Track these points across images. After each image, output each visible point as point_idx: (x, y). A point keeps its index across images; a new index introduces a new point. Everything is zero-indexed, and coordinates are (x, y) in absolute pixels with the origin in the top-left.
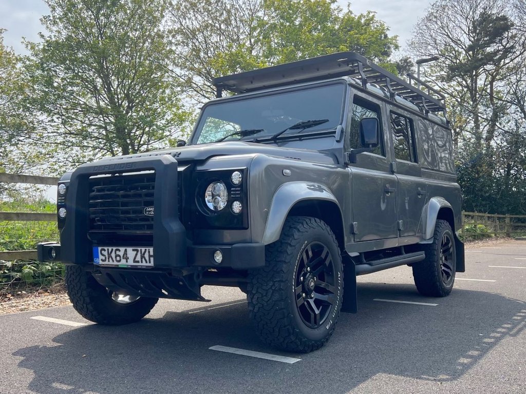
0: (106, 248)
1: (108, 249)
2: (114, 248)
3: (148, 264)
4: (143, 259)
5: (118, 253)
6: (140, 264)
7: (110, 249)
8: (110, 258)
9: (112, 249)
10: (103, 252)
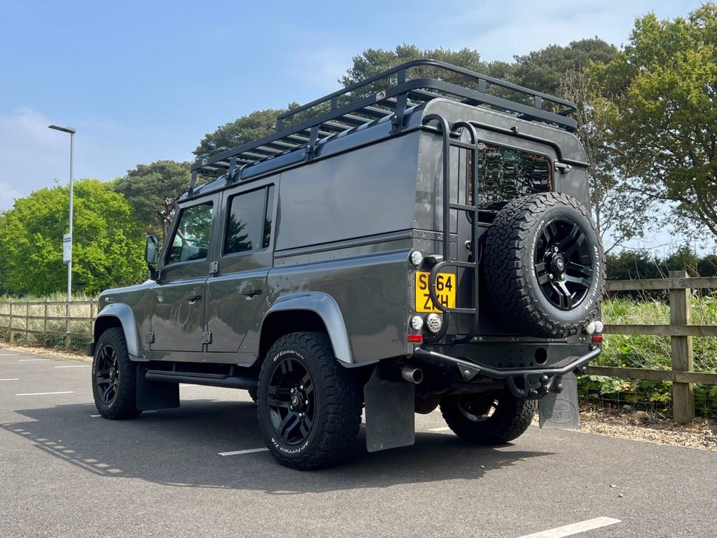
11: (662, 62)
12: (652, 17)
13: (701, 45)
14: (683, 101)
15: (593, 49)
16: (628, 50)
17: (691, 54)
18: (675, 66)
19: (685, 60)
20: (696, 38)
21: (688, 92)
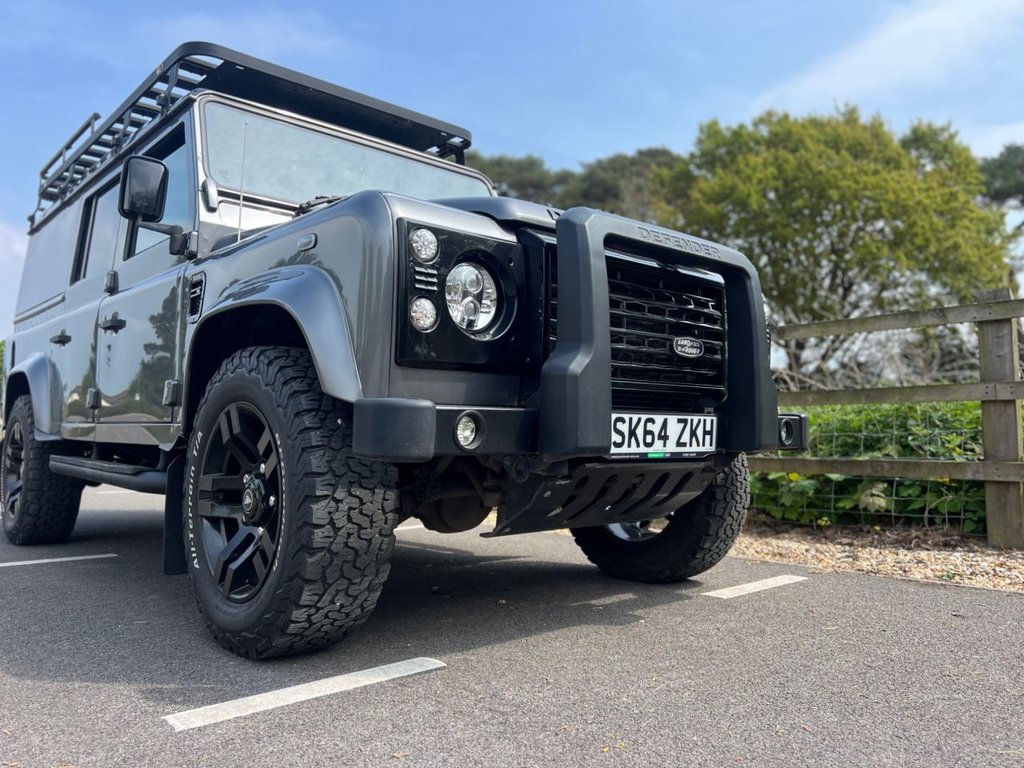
0: (626, 417)
1: (631, 419)
2: (644, 417)
3: (701, 449)
4: (694, 439)
5: (650, 426)
6: (687, 449)
7: (635, 417)
8: (633, 439)
9: (640, 419)
10: (620, 426)
11: (725, 167)
12: (715, 123)
13: (763, 148)
14: (742, 205)
15: (657, 156)
16: (692, 156)
17: (753, 159)
18: (738, 172)
19: (747, 165)
20: (757, 142)
21: (749, 196)
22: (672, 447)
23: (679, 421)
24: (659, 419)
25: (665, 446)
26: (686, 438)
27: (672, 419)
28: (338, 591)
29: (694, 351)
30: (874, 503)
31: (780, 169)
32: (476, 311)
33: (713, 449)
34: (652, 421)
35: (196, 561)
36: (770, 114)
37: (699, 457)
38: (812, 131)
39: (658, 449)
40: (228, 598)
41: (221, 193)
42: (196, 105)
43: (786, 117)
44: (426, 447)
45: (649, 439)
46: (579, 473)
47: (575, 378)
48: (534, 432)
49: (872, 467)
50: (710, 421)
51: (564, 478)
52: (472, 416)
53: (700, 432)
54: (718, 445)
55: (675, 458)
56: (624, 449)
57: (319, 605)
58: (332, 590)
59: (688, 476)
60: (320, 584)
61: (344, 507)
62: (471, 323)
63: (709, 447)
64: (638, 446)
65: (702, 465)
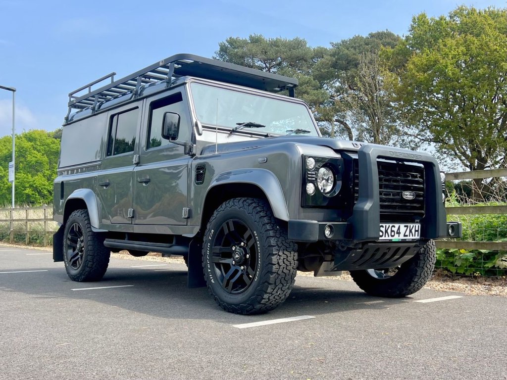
0: (384, 225)
1: (386, 226)
2: (391, 225)
3: (414, 238)
4: (411, 234)
5: (393, 229)
6: (408, 238)
7: (387, 225)
8: (387, 234)
9: (389, 226)
10: (381, 229)
11: (430, 47)
12: (424, 16)
13: (456, 34)
14: (442, 73)
15: (385, 38)
16: (407, 38)
17: (450, 41)
19: (445, 45)
20: (453, 29)
21: (446, 67)
22: (402, 237)
23: (405, 226)
24: (397, 226)
25: (399, 236)
26: (408, 233)
27: (402, 226)
28: (279, 288)
29: (411, 197)
30: (502, 265)
31: (468, 48)
32: (327, 185)
33: (419, 237)
34: (394, 226)
35: (212, 280)
36: (461, 10)
37: (413, 241)
38: (491, 22)
39: (396, 238)
40: (231, 293)
41: (203, 127)
42: (187, 84)
43: (473, 10)
44: (315, 237)
45: (393, 234)
46: (366, 247)
47: (367, 212)
48: (351, 232)
49: (502, 246)
50: (417, 226)
51: (360, 249)
52: (330, 226)
53: (413, 231)
54: (421, 236)
55: (403, 241)
56: (383, 238)
57: (273, 293)
58: (277, 288)
59: (408, 249)
60: (274, 285)
61: (282, 258)
62: (324, 190)
63: (417, 237)
64: (389, 236)
65: (414, 244)
